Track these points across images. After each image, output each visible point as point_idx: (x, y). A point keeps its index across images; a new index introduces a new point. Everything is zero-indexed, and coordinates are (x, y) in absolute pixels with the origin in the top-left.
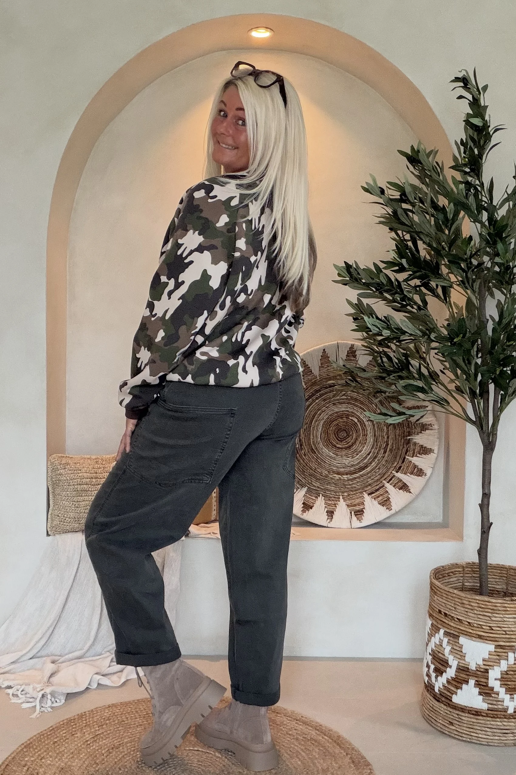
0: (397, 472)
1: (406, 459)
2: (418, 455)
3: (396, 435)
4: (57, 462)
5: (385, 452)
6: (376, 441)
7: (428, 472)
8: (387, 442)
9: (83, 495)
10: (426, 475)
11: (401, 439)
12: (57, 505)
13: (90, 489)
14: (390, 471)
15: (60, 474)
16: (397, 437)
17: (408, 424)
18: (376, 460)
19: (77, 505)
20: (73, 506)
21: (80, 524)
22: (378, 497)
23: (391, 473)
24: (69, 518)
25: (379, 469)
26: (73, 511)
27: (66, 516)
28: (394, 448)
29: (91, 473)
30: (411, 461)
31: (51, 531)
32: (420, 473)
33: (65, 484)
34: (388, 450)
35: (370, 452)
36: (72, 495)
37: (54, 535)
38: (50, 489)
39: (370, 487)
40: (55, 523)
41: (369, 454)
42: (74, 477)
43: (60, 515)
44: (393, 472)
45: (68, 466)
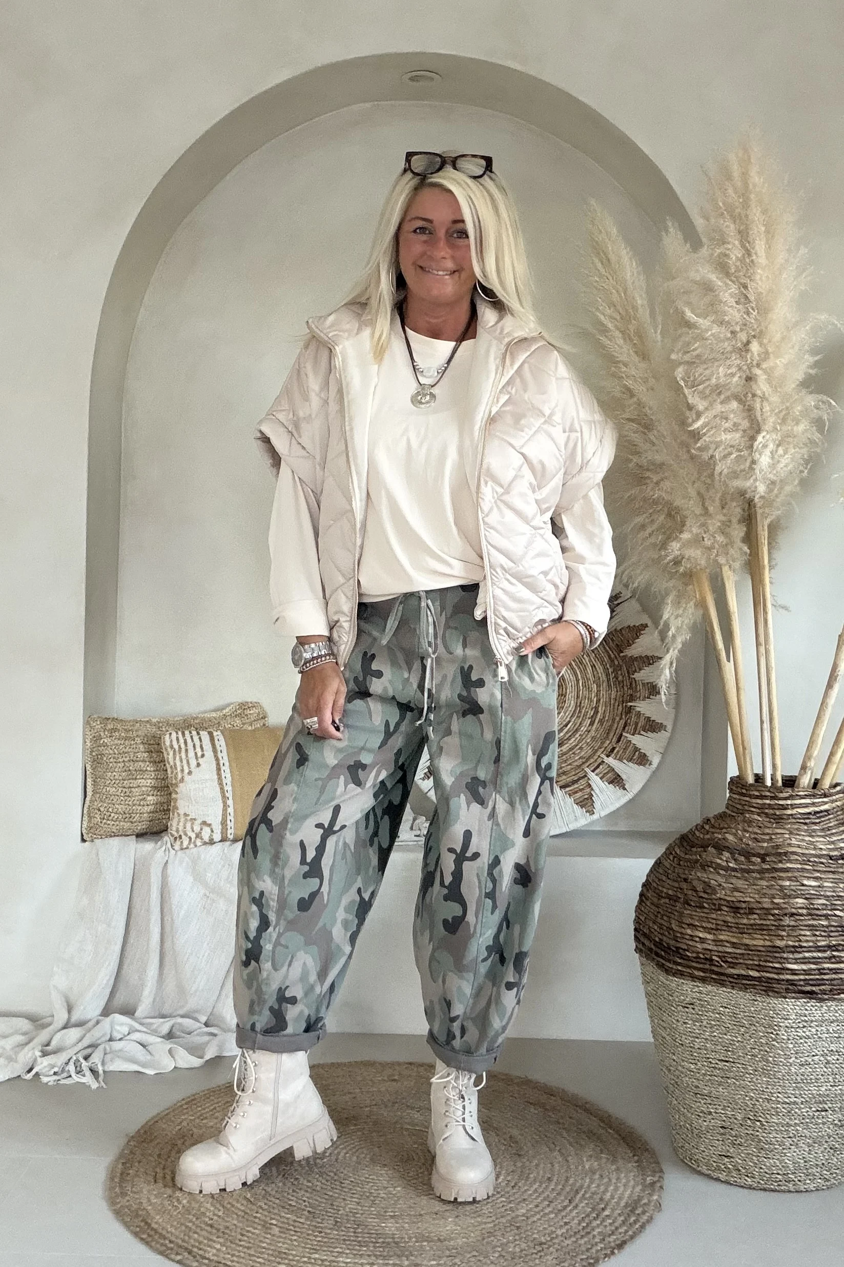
0: (608, 756)
1: (623, 738)
2: (642, 732)
3: (610, 698)
4: (99, 727)
5: (592, 724)
6: (580, 706)
7: (656, 760)
8: (595, 707)
9: (138, 777)
10: (650, 764)
11: (618, 705)
12: (97, 793)
13: (148, 769)
14: (599, 753)
15: (105, 745)
16: (612, 702)
17: (631, 684)
18: (577, 736)
19: (127, 794)
20: (122, 794)
21: (132, 822)
22: (576, 792)
23: (599, 756)
24: (116, 813)
25: (581, 748)
26: (122, 803)
27: (110, 810)
28: (607, 718)
29: (149, 744)
30: (630, 741)
31: (88, 834)
32: (642, 759)
33: (111, 760)
34: (597, 721)
35: (569, 722)
36: (121, 778)
37: (92, 841)
38: (87, 768)
39: (564, 777)
40: (94, 821)
41: (566, 725)
42: (124, 749)
43: (102, 809)
44: (603, 756)
45: (116, 733)
